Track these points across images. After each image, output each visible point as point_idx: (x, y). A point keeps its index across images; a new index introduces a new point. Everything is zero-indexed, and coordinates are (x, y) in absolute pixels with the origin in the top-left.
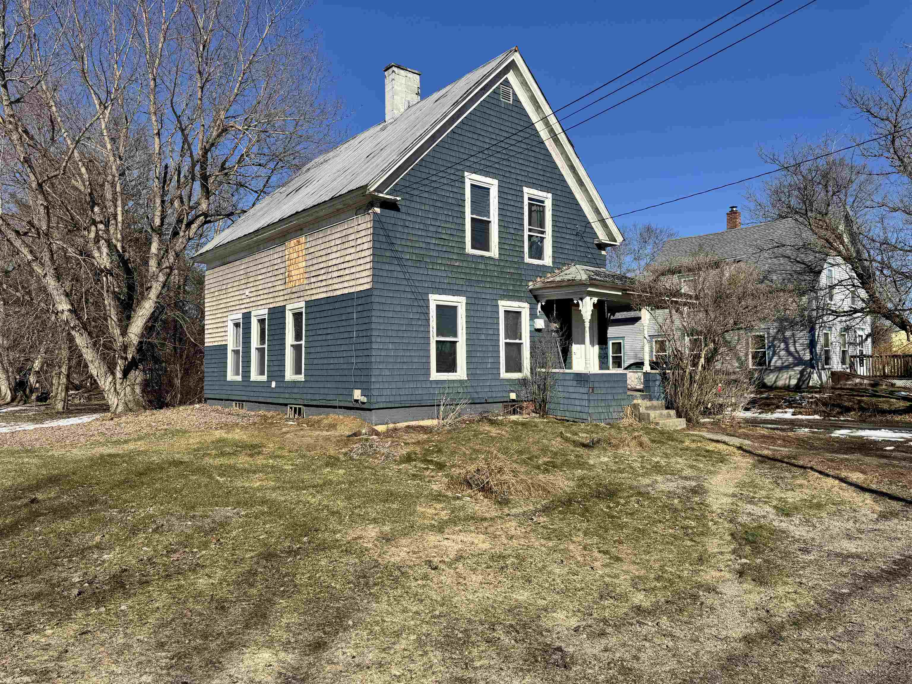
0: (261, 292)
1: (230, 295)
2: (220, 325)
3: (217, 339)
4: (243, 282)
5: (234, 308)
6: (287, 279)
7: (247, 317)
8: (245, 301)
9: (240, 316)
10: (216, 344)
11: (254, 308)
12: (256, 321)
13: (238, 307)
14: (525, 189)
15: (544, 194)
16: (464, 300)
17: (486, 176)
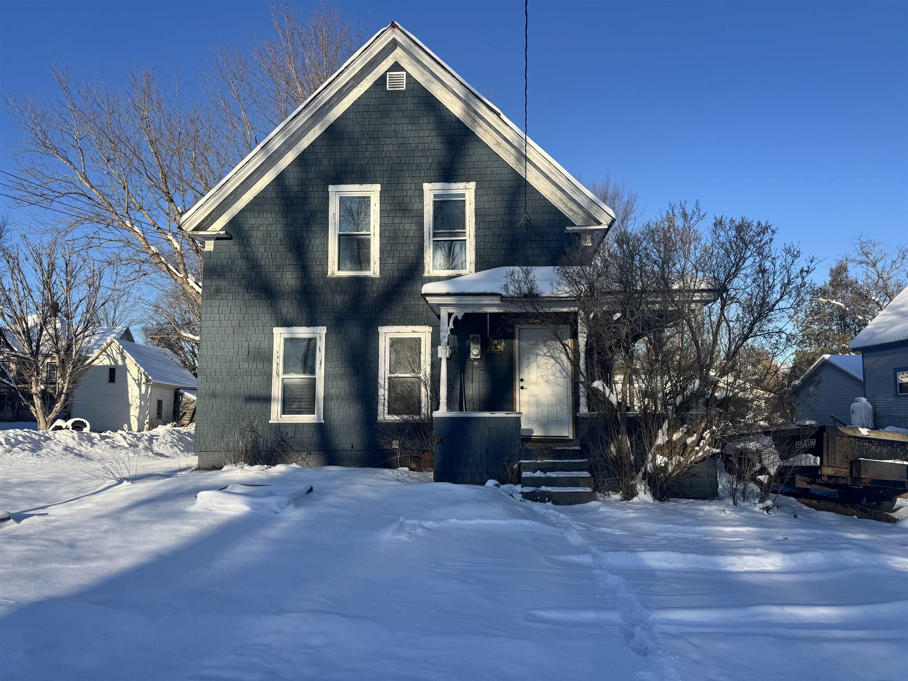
14: (426, 186)
15: (461, 185)
16: (323, 330)
17: (361, 183)
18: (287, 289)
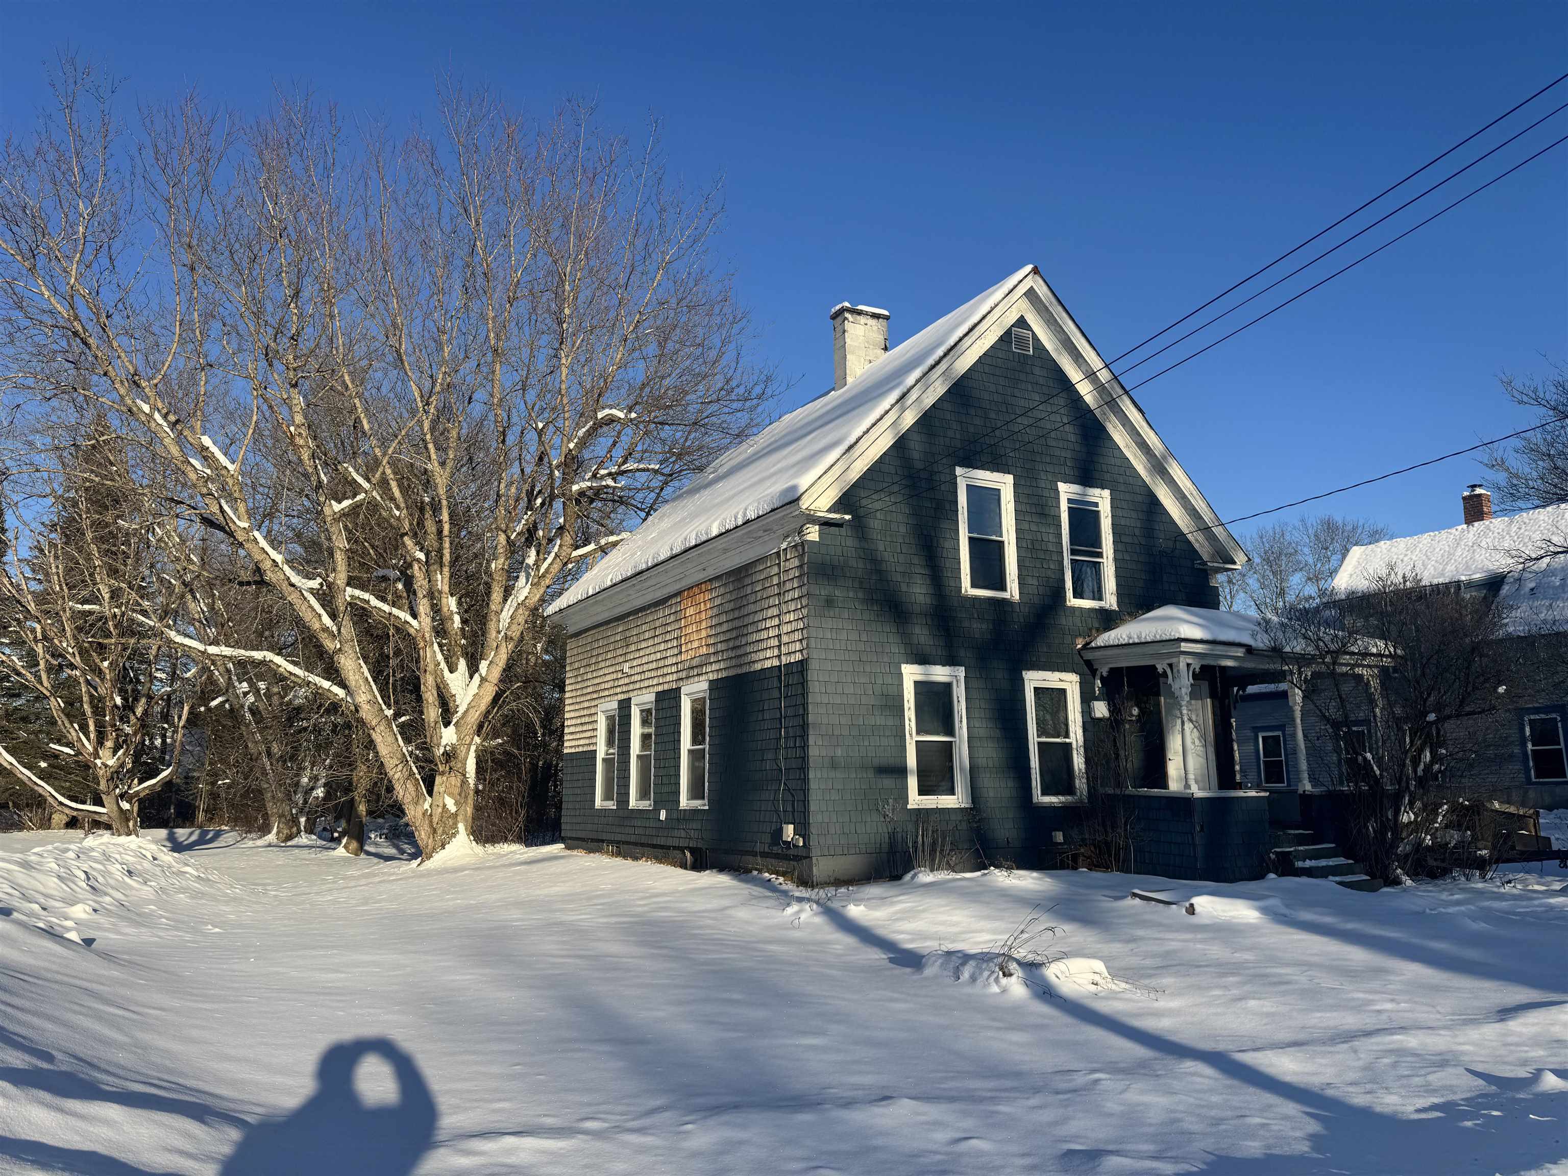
0: (645, 668)
1: (601, 673)
2: (587, 719)
3: (582, 742)
4: (620, 652)
5: (607, 693)
6: (683, 647)
7: (625, 706)
8: (621, 682)
9: (615, 705)
10: (581, 749)
11: (635, 693)
12: (638, 713)
13: (611, 692)
14: (1062, 487)
15: (1097, 491)
16: (961, 672)
17: (993, 470)
18: (917, 609)
